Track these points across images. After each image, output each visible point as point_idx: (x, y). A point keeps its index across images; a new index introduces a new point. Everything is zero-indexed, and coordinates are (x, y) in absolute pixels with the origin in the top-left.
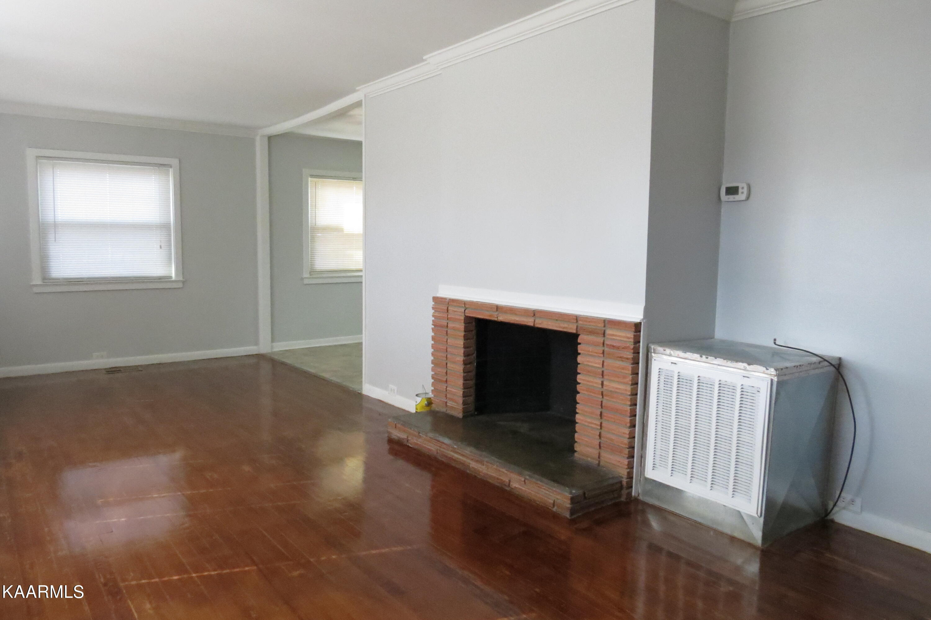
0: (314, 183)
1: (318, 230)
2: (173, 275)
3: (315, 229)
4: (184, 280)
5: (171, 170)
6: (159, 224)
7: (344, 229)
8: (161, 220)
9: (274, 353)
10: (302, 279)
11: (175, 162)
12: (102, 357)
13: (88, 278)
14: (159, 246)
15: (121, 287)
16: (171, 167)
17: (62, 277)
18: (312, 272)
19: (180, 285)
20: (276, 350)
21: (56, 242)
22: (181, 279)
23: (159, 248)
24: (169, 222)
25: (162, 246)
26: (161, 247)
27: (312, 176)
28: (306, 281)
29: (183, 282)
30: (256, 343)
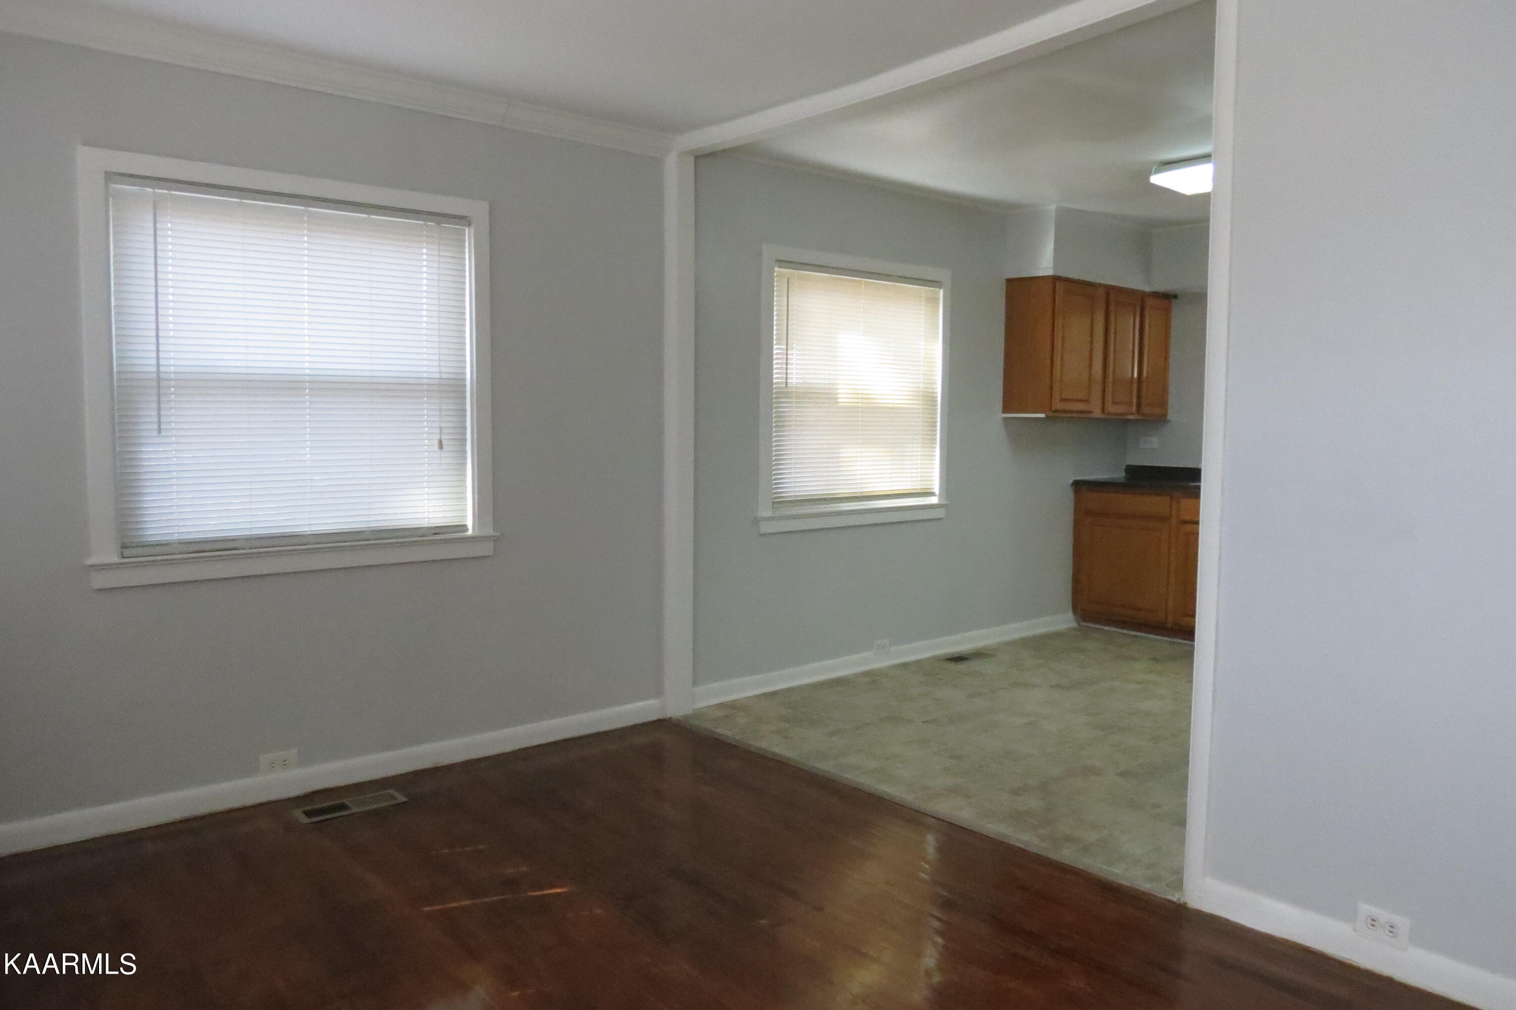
0: (786, 280)
1: (788, 398)
2: (469, 523)
3: (786, 392)
4: (498, 534)
5: (468, 234)
6: (436, 381)
7: (839, 396)
8: (443, 370)
9: (697, 715)
10: (756, 521)
11: (478, 209)
12: (285, 764)
13: (249, 539)
14: (436, 443)
15: (346, 560)
16: (469, 224)
17: (175, 537)
18: (779, 503)
19: (487, 549)
20: (701, 704)
21: (163, 433)
22: (490, 532)
23: (436, 448)
24: (460, 377)
25: (444, 442)
26: (441, 446)
27: (782, 263)
28: (766, 528)
29: (496, 540)
30: (658, 692)
